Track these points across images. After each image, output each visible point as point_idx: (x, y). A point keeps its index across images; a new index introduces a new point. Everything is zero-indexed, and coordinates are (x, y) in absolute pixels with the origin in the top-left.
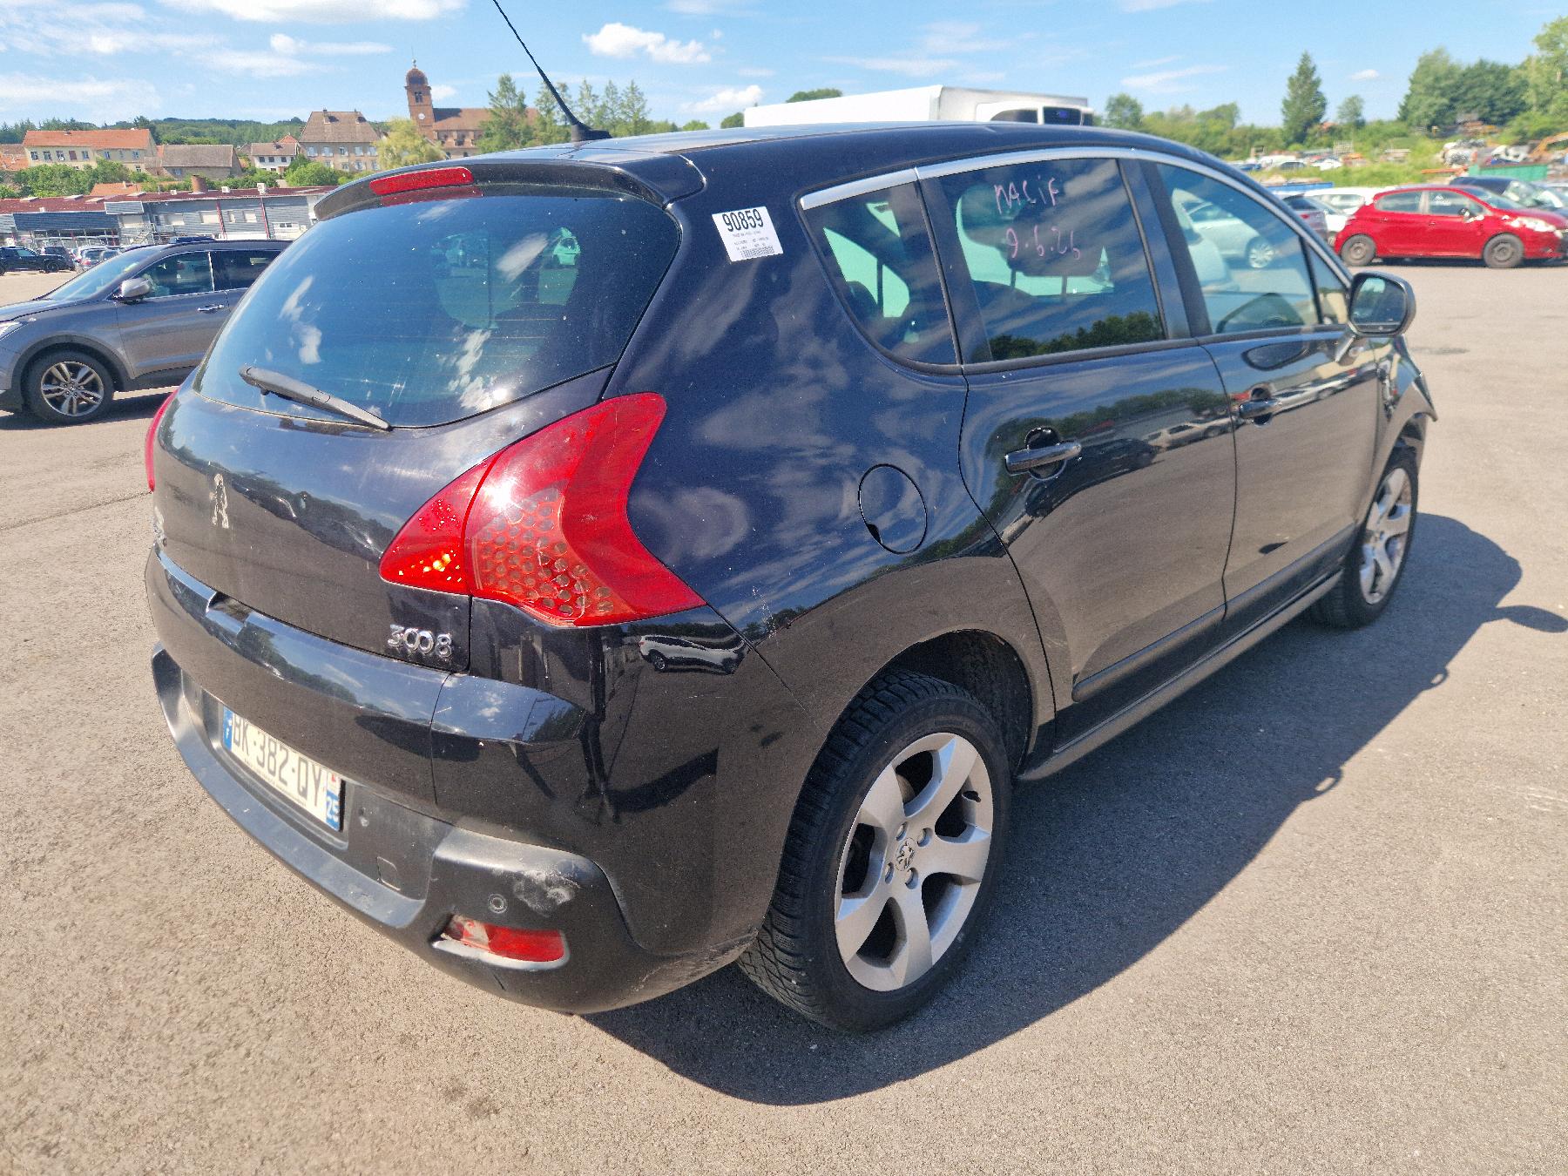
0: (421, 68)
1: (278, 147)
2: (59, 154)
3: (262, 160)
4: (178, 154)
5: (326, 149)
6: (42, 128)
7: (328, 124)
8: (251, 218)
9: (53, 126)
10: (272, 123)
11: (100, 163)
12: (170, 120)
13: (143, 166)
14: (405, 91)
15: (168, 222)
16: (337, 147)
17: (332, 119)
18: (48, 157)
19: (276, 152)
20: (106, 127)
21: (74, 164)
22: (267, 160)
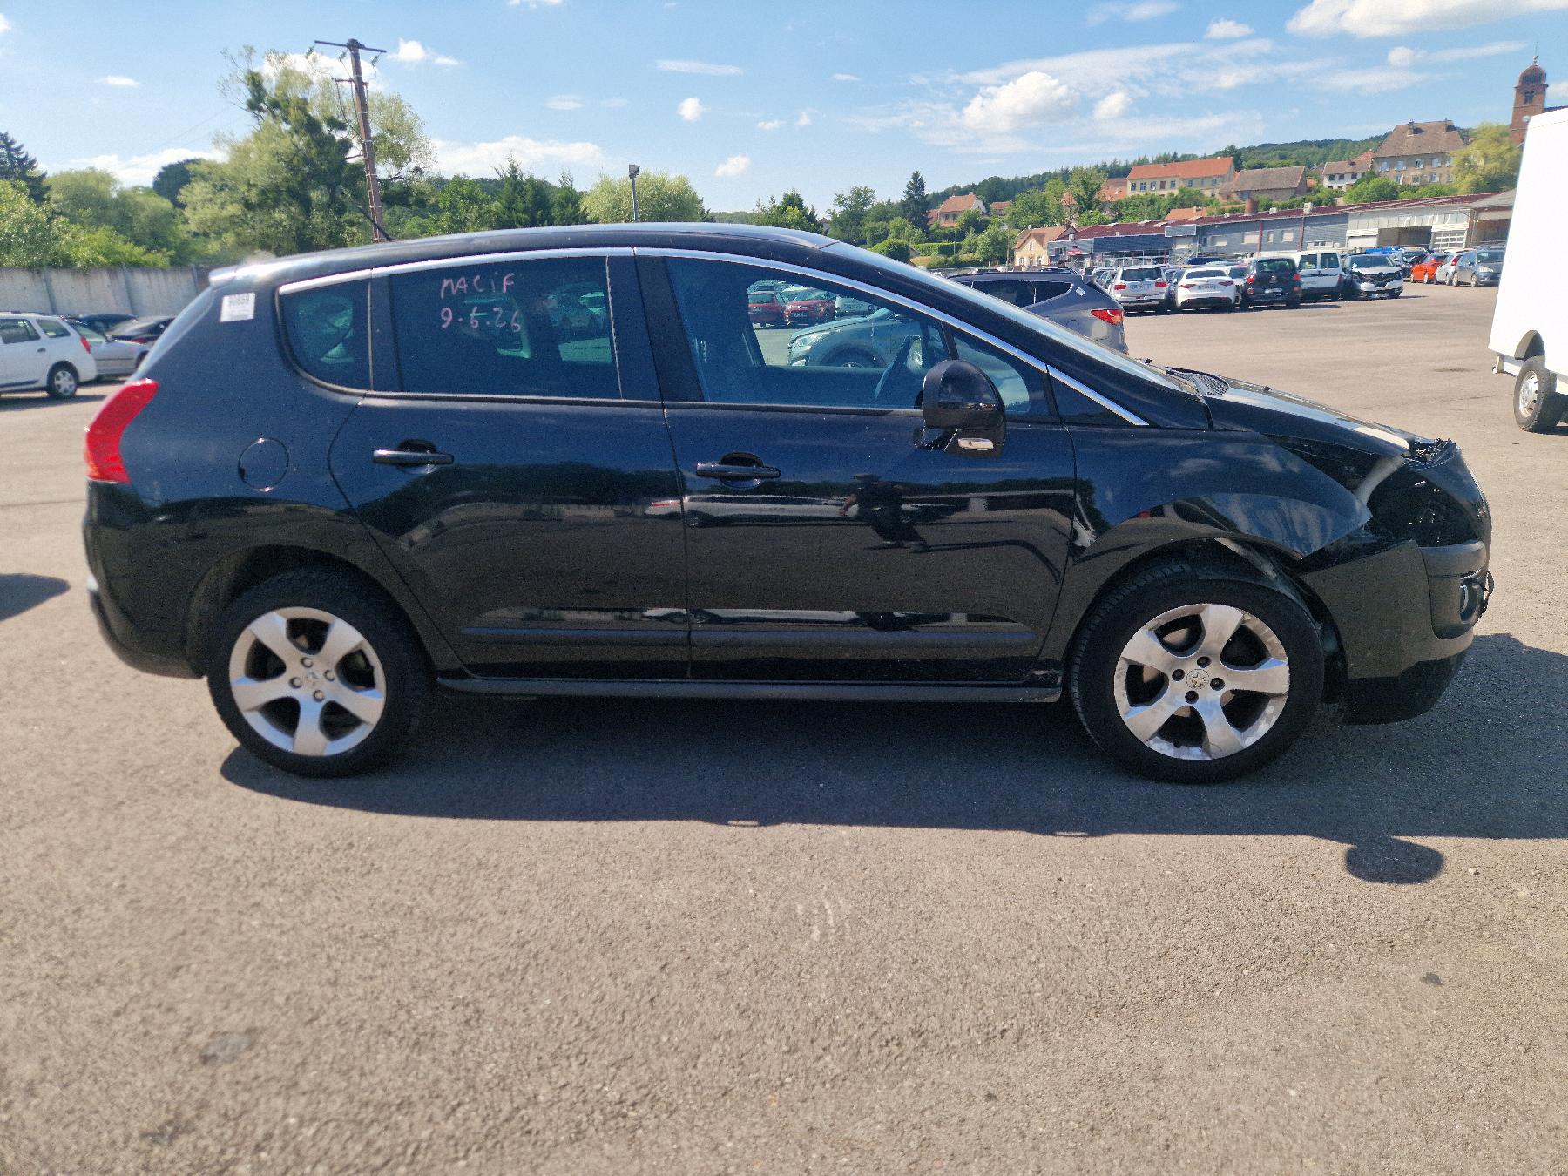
0: (1541, 64)
1: (1353, 164)
2: (1152, 185)
3: (1331, 178)
4: (1250, 178)
5: (1401, 163)
6: (1154, 162)
7: (1410, 136)
8: (1289, 237)
9: (1165, 160)
10: (1363, 139)
11: (1182, 191)
12: (1264, 145)
13: (1217, 191)
14: (1514, 92)
15: (1213, 242)
16: (1412, 160)
17: (1417, 131)
18: (1143, 187)
19: (1349, 169)
20: (1205, 158)
21: (1162, 192)
22: (1337, 177)
